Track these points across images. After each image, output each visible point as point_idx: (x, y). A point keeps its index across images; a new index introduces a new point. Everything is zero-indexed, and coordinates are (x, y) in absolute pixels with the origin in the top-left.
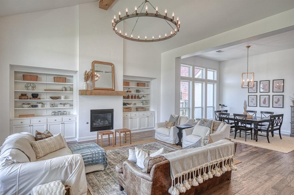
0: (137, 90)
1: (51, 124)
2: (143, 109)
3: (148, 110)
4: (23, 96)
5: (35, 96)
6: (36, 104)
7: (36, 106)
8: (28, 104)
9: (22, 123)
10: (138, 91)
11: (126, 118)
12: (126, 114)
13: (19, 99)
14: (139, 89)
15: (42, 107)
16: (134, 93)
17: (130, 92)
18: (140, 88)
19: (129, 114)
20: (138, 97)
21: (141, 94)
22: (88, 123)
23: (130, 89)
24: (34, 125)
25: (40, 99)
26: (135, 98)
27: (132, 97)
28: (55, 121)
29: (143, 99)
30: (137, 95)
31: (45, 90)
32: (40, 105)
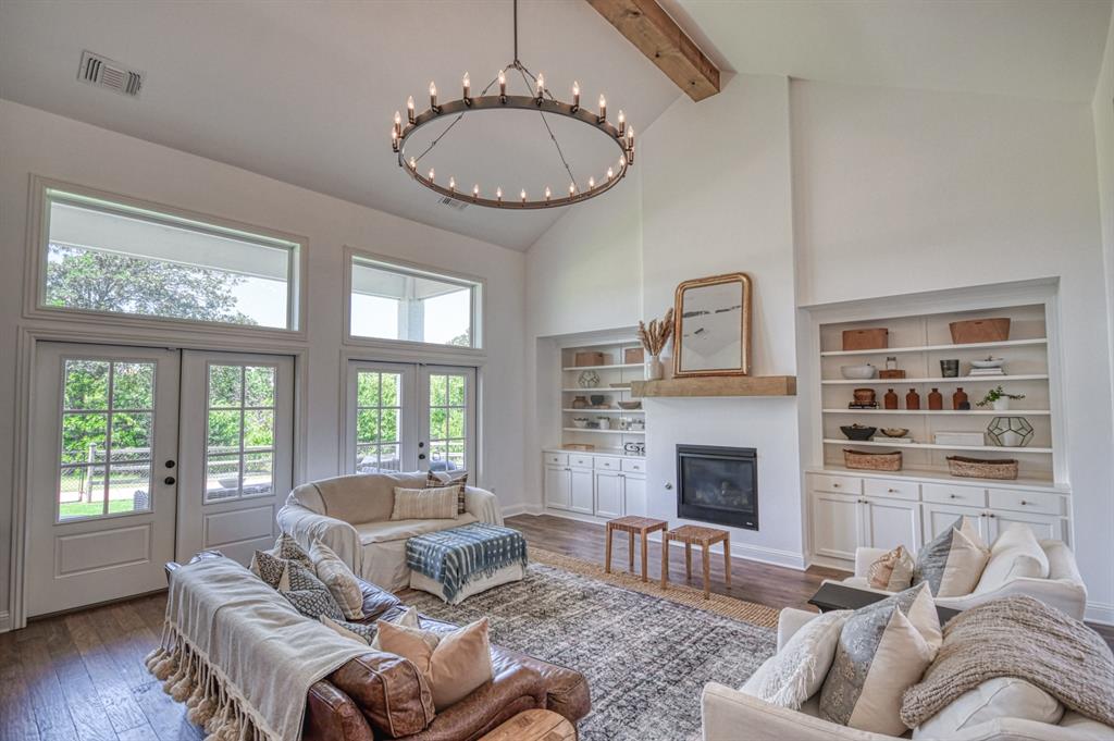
0: (942, 363)
1: (601, 472)
2: (999, 467)
3: (1047, 477)
4: (581, 400)
5: (599, 400)
6: (596, 421)
7: (595, 425)
8: (584, 420)
9: (556, 460)
10: (951, 368)
11: (832, 497)
12: (834, 480)
13: (573, 408)
14: (963, 359)
15: (610, 428)
16: (924, 376)
17: (900, 374)
18: (964, 351)
19: (853, 481)
20: (962, 402)
21: (976, 380)
22: (669, 487)
23: (894, 359)
24: (573, 469)
25: (610, 407)
26: (936, 401)
27: (913, 401)
28: (606, 467)
29: (1000, 407)
30: (947, 393)
31: (612, 386)
32: (603, 423)
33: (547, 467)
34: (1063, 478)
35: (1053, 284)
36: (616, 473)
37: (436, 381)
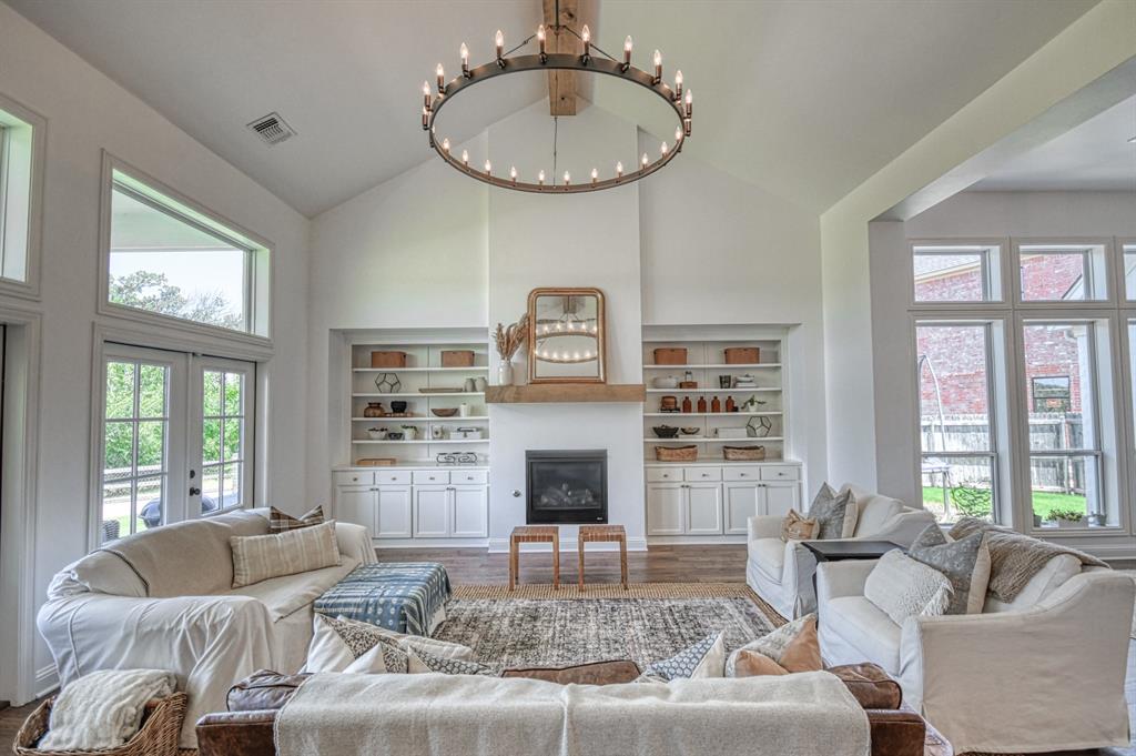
0: (721, 378)
1: (421, 488)
2: (752, 452)
3: (779, 456)
4: (375, 407)
5: (400, 407)
6: (400, 430)
7: (399, 436)
8: (382, 430)
9: (355, 479)
10: (725, 381)
11: (663, 485)
12: (664, 472)
13: (365, 416)
14: (733, 375)
15: (415, 438)
16: (708, 387)
17: (693, 385)
18: (733, 369)
19: (676, 471)
20: (731, 407)
21: (740, 392)
22: (517, 494)
23: (690, 373)
24: (381, 488)
25: (412, 415)
26: (715, 407)
27: (702, 406)
28: (430, 483)
29: (753, 411)
30: (722, 399)
31: (421, 391)
32: (408, 433)
33: (339, 490)
34: (791, 456)
35: (787, 328)
36: (445, 487)
37: (211, 379)
